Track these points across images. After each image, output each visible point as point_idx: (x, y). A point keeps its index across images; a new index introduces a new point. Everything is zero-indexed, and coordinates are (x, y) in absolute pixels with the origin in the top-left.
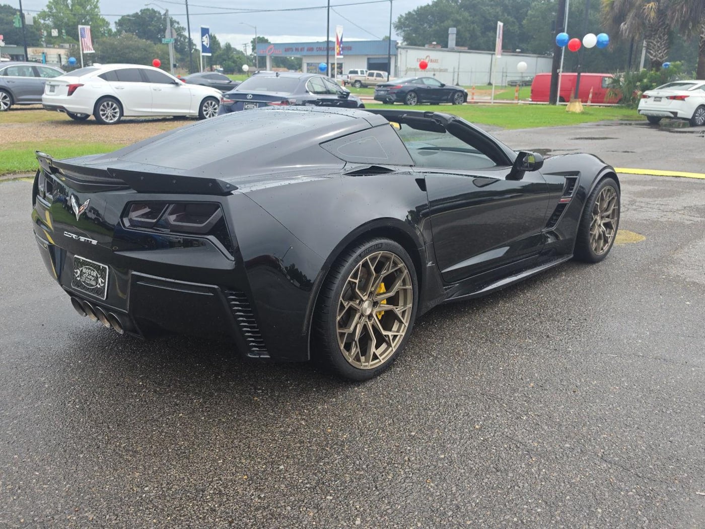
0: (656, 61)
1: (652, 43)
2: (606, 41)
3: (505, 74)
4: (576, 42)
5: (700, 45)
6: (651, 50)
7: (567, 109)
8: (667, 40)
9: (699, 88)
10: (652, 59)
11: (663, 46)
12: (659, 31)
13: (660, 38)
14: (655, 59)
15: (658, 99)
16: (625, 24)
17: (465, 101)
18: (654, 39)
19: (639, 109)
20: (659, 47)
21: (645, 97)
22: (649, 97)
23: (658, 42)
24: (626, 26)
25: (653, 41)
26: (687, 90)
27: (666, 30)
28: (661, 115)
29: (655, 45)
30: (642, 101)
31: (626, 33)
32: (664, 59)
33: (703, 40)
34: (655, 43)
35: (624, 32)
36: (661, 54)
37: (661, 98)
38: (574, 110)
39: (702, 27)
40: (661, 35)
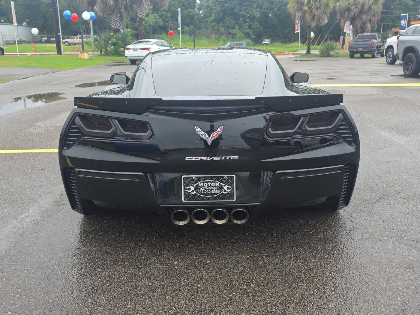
0: (116, 29)
1: (112, 18)
2: (94, 16)
3: (4, 37)
4: (75, 15)
5: (138, 20)
6: (112, 22)
7: (79, 57)
8: (120, 16)
9: (153, 44)
10: (114, 28)
11: (118, 20)
12: (114, 12)
13: (116, 15)
14: (115, 28)
15: (136, 50)
16: (97, 7)
17: (3, 54)
18: (113, 16)
19: (125, 56)
20: (116, 21)
21: (128, 49)
22: (130, 49)
23: (115, 18)
24: (98, 8)
25: (112, 17)
26: (149, 45)
27: (118, 11)
28: (136, 59)
29: (114, 20)
30: (127, 51)
31: (98, 12)
32: (120, 28)
33: (139, 17)
34: (114, 18)
35: (97, 11)
36: (119, 25)
37: (137, 49)
38: (84, 58)
39: (137, 10)
40: (116, 14)
